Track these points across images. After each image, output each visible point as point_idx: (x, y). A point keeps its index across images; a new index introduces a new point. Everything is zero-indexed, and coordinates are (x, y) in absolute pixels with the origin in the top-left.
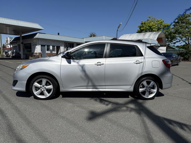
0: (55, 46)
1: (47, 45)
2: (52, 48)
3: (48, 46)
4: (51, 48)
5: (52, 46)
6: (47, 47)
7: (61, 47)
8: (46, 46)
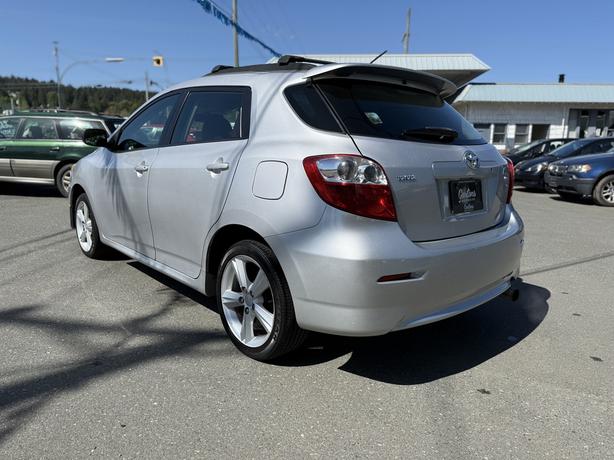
0: (527, 125)
1: (496, 125)
2: (517, 130)
3: (501, 127)
4: (511, 132)
5: (518, 125)
6: (495, 131)
7: (552, 127)
8: (492, 127)
